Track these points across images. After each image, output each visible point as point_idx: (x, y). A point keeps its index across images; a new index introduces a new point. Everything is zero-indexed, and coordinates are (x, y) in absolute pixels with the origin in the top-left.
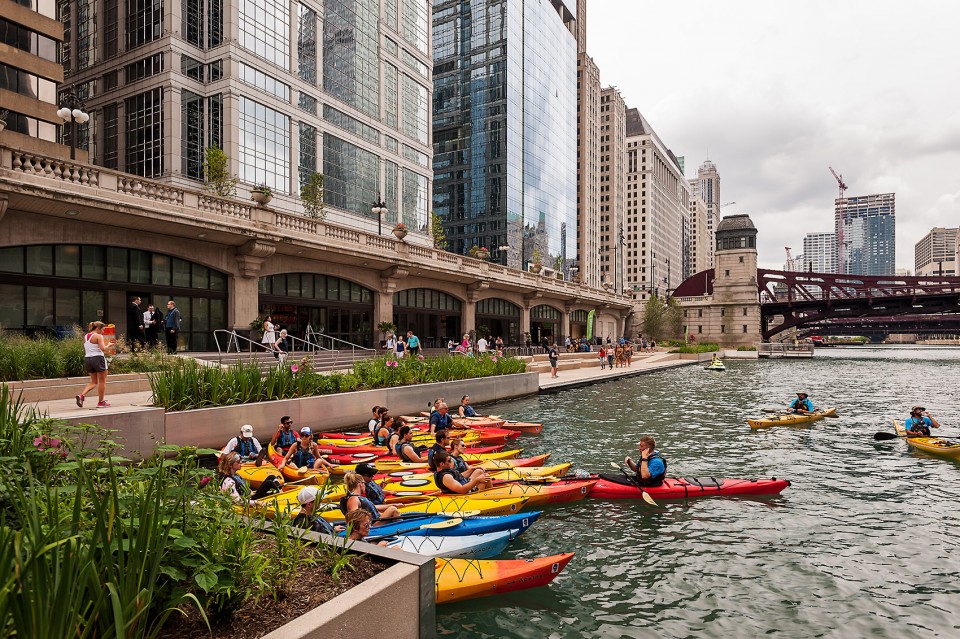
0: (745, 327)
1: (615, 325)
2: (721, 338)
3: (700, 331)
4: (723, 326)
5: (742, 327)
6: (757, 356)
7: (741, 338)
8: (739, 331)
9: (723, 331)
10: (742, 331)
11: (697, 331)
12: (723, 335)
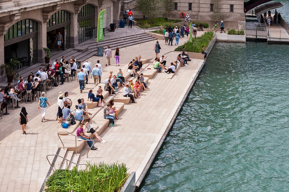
0: (232, 6)
1: (112, 9)
2: (210, 16)
3: (190, 9)
4: (212, 5)
5: (229, 7)
6: (244, 40)
7: (228, 17)
8: (226, 11)
9: (212, 10)
10: (229, 10)
11: (187, 9)
12: (211, 13)
